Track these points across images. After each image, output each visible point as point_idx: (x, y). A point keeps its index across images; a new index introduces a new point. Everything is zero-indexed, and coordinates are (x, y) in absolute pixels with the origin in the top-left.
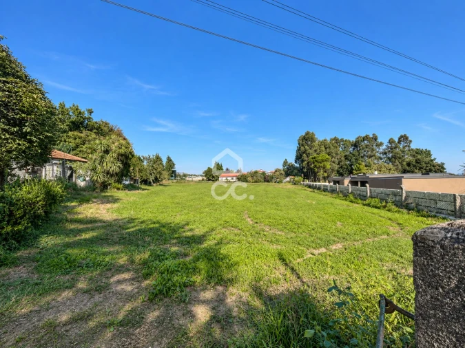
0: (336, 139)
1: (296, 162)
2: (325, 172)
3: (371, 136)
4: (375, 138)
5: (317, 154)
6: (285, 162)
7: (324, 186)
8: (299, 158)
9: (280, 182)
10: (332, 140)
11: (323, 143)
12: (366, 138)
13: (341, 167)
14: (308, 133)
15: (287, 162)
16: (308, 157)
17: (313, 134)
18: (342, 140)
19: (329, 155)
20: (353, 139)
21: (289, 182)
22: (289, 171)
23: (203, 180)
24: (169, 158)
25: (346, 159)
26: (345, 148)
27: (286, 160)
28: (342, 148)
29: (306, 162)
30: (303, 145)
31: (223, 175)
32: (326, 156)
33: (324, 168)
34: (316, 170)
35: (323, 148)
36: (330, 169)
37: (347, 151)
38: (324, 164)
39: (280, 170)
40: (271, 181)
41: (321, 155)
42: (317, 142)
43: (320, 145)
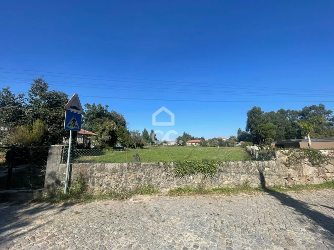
0: (282, 111)
1: (247, 130)
3: (318, 105)
4: (322, 108)
5: (265, 123)
6: (239, 131)
8: (249, 126)
9: (233, 146)
10: (279, 111)
11: (271, 115)
12: (313, 108)
13: (289, 133)
14: (255, 108)
15: (241, 131)
16: (256, 126)
17: (259, 108)
18: (288, 111)
19: (275, 124)
21: (240, 146)
22: (242, 138)
23: (175, 145)
24: (152, 130)
25: (293, 127)
26: (292, 117)
27: (240, 129)
28: (289, 118)
29: (254, 130)
30: (251, 117)
31: (189, 141)
32: (272, 125)
33: (270, 134)
34: (264, 136)
35: (269, 118)
36: (277, 135)
37: (295, 120)
38: (270, 132)
39: (234, 137)
40: (225, 145)
41: (267, 124)
42: (264, 114)
43: (267, 116)
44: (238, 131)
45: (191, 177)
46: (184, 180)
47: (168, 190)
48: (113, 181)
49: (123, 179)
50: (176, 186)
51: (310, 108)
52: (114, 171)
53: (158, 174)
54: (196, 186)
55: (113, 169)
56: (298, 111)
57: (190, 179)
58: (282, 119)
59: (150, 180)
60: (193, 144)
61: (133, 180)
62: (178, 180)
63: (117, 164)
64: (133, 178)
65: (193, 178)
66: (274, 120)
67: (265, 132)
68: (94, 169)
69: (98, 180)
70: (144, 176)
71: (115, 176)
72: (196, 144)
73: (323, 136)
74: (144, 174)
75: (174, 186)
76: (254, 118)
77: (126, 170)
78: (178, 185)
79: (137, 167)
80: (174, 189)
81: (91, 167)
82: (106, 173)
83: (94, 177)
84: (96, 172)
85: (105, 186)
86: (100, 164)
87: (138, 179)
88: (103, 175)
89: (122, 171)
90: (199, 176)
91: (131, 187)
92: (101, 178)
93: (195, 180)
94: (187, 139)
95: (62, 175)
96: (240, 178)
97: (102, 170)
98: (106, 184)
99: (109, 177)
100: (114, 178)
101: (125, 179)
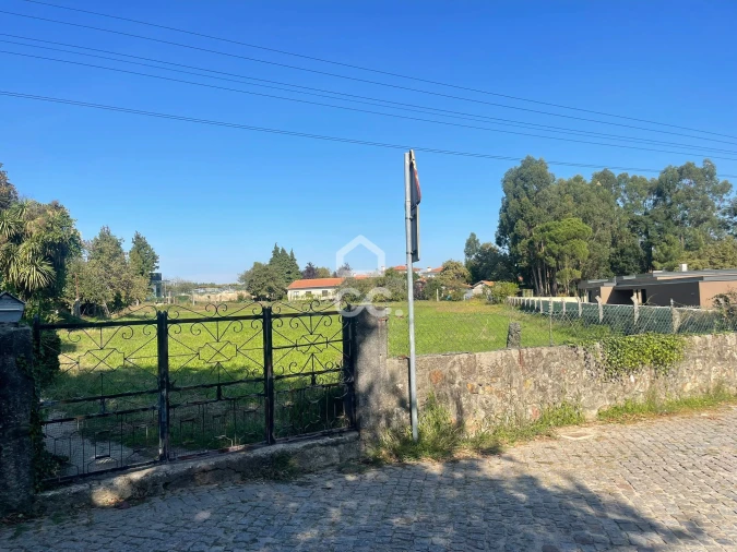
0: (605, 178)
1: (499, 242)
2: (578, 268)
3: (699, 165)
4: (708, 173)
5: (556, 218)
6: (471, 243)
7: (569, 305)
8: (506, 229)
9: (456, 299)
10: (597, 177)
11: (573, 190)
12: (685, 172)
13: (622, 252)
14: (528, 162)
15: (476, 242)
16: (530, 227)
17: (542, 163)
18: (624, 177)
19: (586, 220)
20: (652, 176)
21: (478, 297)
22: (483, 268)
23: (241, 298)
24: (138, 237)
25: (633, 230)
26: (632, 199)
27: (473, 235)
28: (623, 201)
29: (525, 242)
30: (516, 196)
31: (296, 283)
32: (577, 223)
33: (573, 256)
34: (552, 262)
35: (570, 203)
36: (590, 257)
37: (637, 207)
38: (573, 247)
39: (457, 266)
40: (432, 295)
41: (564, 221)
42: (554, 185)
43: (563, 192)
44: (469, 244)
45: (632, 379)
46: (620, 387)
47: (595, 412)
48: (496, 400)
49: (514, 392)
50: (608, 403)
51: (681, 171)
52: (496, 372)
53: (575, 375)
54: (641, 400)
55: (493, 367)
56: (648, 179)
57: (631, 384)
58: (605, 205)
60: (314, 292)
61: (532, 393)
62: (610, 386)
63: (499, 355)
64: (532, 388)
65: (636, 381)
66: (583, 208)
67: (556, 248)
68: (456, 369)
69: (468, 398)
70: (550, 381)
71: (498, 386)
72: (325, 293)
73: (706, 261)
74: (550, 376)
75: (605, 404)
76: (525, 199)
77: (517, 370)
78: (610, 399)
79: (537, 360)
80: (606, 409)
81: (450, 364)
82: (479, 378)
83: (459, 391)
84: (459, 379)
85: (482, 414)
86: (466, 356)
87: (543, 390)
88: (475, 384)
89: (509, 372)
90: (646, 374)
91: (530, 411)
92: (474, 392)
93: (639, 384)
94: (289, 273)
95: (396, 392)
96: (710, 375)
97: (470, 370)
98: (484, 408)
99: (487, 388)
100: (497, 392)
101: (520, 392)
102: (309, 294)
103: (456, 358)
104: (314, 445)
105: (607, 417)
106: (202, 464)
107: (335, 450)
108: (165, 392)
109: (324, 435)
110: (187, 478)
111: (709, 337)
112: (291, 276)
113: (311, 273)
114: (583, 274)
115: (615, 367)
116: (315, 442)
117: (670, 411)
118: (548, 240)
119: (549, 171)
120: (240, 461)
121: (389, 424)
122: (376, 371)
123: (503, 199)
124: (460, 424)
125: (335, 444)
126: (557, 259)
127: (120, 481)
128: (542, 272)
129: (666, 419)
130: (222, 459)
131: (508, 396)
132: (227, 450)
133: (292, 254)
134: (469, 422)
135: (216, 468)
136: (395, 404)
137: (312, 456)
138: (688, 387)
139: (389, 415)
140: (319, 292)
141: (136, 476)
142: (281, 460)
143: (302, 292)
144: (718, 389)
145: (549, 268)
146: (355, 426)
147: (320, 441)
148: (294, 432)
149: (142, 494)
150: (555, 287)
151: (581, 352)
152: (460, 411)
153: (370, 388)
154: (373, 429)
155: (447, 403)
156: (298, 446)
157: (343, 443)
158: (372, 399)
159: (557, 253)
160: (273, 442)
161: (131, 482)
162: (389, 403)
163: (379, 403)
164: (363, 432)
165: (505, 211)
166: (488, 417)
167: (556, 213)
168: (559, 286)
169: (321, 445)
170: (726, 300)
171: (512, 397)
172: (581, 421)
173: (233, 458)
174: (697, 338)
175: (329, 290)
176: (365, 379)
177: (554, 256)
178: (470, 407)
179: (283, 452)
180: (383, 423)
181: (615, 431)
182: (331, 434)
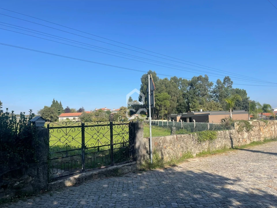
0: (175, 79)
1: (140, 100)
2: (166, 110)
3: (203, 76)
4: (206, 79)
5: (159, 92)
10: (172, 79)
11: (164, 82)
12: (199, 78)
13: (180, 105)
14: (150, 72)
15: (132, 100)
17: (154, 73)
18: (181, 79)
19: (169, 93)
20: (189, 79)
25: (184, 97)
26: (183, 87)
28: (180, 87)
31: (62, 114)
32: (166, 94)
33: (165, 106)
34: (158, 108)
35: (164, 87)
36: (170, 106)
37: (184, 90)
38: (165, 103)
39: (125, 109)
40: (117, 119)
41: (162, 93)
42: (158, 81)
43: (161, 84)
44: (129, 100)
46: (201, 147)
47: (195, 154)
48: (171, 151)
50: (198, 152)
51: (198, 78)
53: (190, 143)
54: (206, 150)
55: (170, 141)
56: (188, 80)
57: (204, 146)
58: (175, 88)
59: (188, 148)
61: (180, 148)
62: (199, 146)
63: (171, 137)
65: (205, 145)
66: (168, 89)
67: (159, 103)
68: (161, 141)
69: (164, 150)
70: (184, 145)
71: (171, 146)
72: (74, 119)
73: (206, 108)
74: (184, 143)
75: (197, 152)
77: (176, 142)
78: (199, 150)
79: (181, 138)
81: (159, 140)
82: (167, 144)
83: (162, 148)
84: (161, 144)
85: (168, 155)
86: (163, 137)
87: (182, 148)
88: (166, 146)
89: (174, 142)
90: (207, 142)
91: (179, 154)
92: (165, 148)
93: (206, 145)
94: (59, 110)
95: (146, 148)
96: (222, 143)
97: (164, 141)
98: (168, 153)
99: (169, 147)
100: (171, 148)
101: (177, 148)
102: (67, 119)
103: (161, 138)
104: (124, 166)
105: (199, 155)
106: (95, 172)
107: (130, 167)
108: (84, 149)
109: (126, 163)
110: (91, 177)
111: (222, 131)
112: (60, 112)
113: (68, 110)
114: (168, 112)
115: (200, 141)
116: (125, 165)
117: (214, 153)
118: (157, 100)
119: (157, 76)
120: (105, 171)
121: (144, 159)
122: (140, 142)
123: (141, 85)
124: (162, 158)
125: (130, 165)
126: (160, 107)
127: (72, 178)
128: (154, 111)
129: (214, 155)
130: (100, 170)
131: (174, 150)
132: (101, 168)
133: (60, 103)
134: (165, 158)
135: (99, 173)
136: (146, 152)
137: (124, 169)
138: (217, 147)
139: (144, 156)
140: (72, 118)
141: (77, 176)
142: (116, 170)
143: (65, 118)
144: (225, 147)
145: (157, 110)
146: (135, 159)
147: (126, 164)
148: (118, 162)
149: (79, 182)
150: (159, 116)
151: (192, 136)
152: (162, 155)
153: (139, 147)
154: (140, 160)
155: (159, 152)
156: (121, 166)
157: (132, 165)
158: (139, 150)
159: (159, 104)
160: (113, 165)
161: (75, 178)
162: (144, 152)
163: (141, 152)
164: (137, 161)
165: (142, 89)
166: (169, 156)
167: (159, 90)
168: (160, 116)
169: (127, 166)
170: (224, 121)
171: (175, 150)
172: (192, 157)
173: (103, 170)
174: (219, 132)
175: (76, 117)
176: (138, 145)
177: (158, 105)
178: (164, 153)
179: (117, 168)
180: (143, 158)
181: (203, 159)
182: (128, 162)
